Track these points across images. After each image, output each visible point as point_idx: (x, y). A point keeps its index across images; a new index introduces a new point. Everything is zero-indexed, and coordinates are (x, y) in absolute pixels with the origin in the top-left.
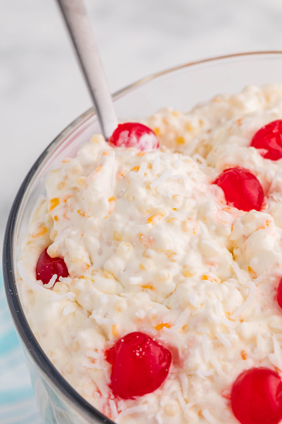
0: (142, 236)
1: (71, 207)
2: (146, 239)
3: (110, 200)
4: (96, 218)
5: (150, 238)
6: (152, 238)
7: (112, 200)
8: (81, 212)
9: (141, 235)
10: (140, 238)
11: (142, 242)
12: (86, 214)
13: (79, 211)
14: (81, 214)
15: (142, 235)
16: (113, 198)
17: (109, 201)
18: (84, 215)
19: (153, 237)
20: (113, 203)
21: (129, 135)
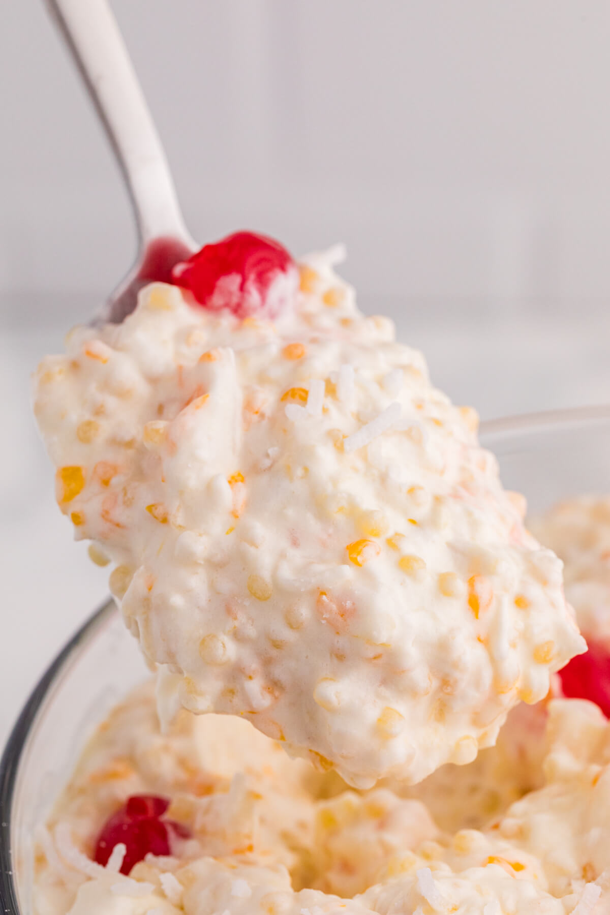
0: (324, 597)
1: (125, 494)
2: (334, 607)
3: (232, 481)
4: (200, 535)
5: (343, 603)
6: (349, 604)
7: (236, 481)
8: (159, 511)
9: (323, 593)
10: (319, 602)
11: (322, 614)
12: (171, 519)
13: (151, 508)
14: (155, 517)
15: (325, 594)
16: (239, 474)
17: (230, 482)
18: (165, 520)
19: (354, 604)
20: (243, 491)
21: (242, 288)
